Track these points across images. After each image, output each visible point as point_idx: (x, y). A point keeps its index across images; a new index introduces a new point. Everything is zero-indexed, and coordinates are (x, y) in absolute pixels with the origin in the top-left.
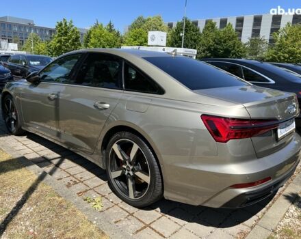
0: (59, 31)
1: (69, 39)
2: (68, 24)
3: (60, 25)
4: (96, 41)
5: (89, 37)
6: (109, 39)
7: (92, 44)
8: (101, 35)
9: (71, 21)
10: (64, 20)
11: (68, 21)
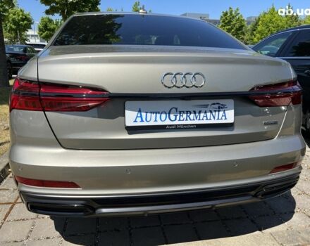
0: (223, 21)
1: (233, 29)
2: (233, 12)
3: (226, 14)
4: (264, 28)
5: (257, 24)
6: (281, 24)
7: (259, 32)
8: (271, 20)
9: (237, 10)
10: (230, 8)
11: (234, 9)
